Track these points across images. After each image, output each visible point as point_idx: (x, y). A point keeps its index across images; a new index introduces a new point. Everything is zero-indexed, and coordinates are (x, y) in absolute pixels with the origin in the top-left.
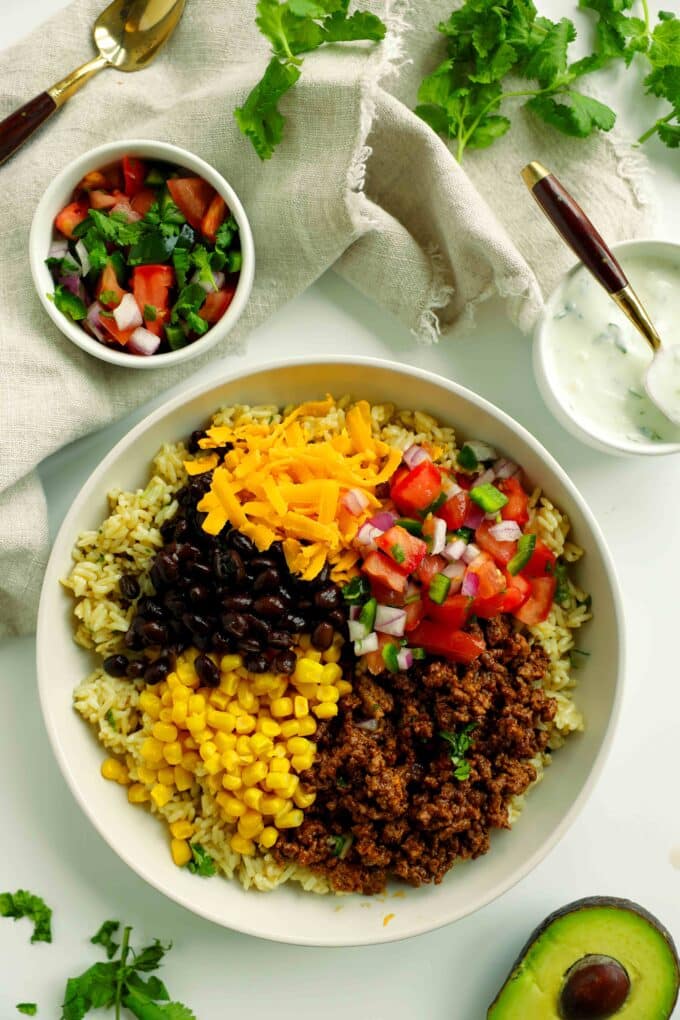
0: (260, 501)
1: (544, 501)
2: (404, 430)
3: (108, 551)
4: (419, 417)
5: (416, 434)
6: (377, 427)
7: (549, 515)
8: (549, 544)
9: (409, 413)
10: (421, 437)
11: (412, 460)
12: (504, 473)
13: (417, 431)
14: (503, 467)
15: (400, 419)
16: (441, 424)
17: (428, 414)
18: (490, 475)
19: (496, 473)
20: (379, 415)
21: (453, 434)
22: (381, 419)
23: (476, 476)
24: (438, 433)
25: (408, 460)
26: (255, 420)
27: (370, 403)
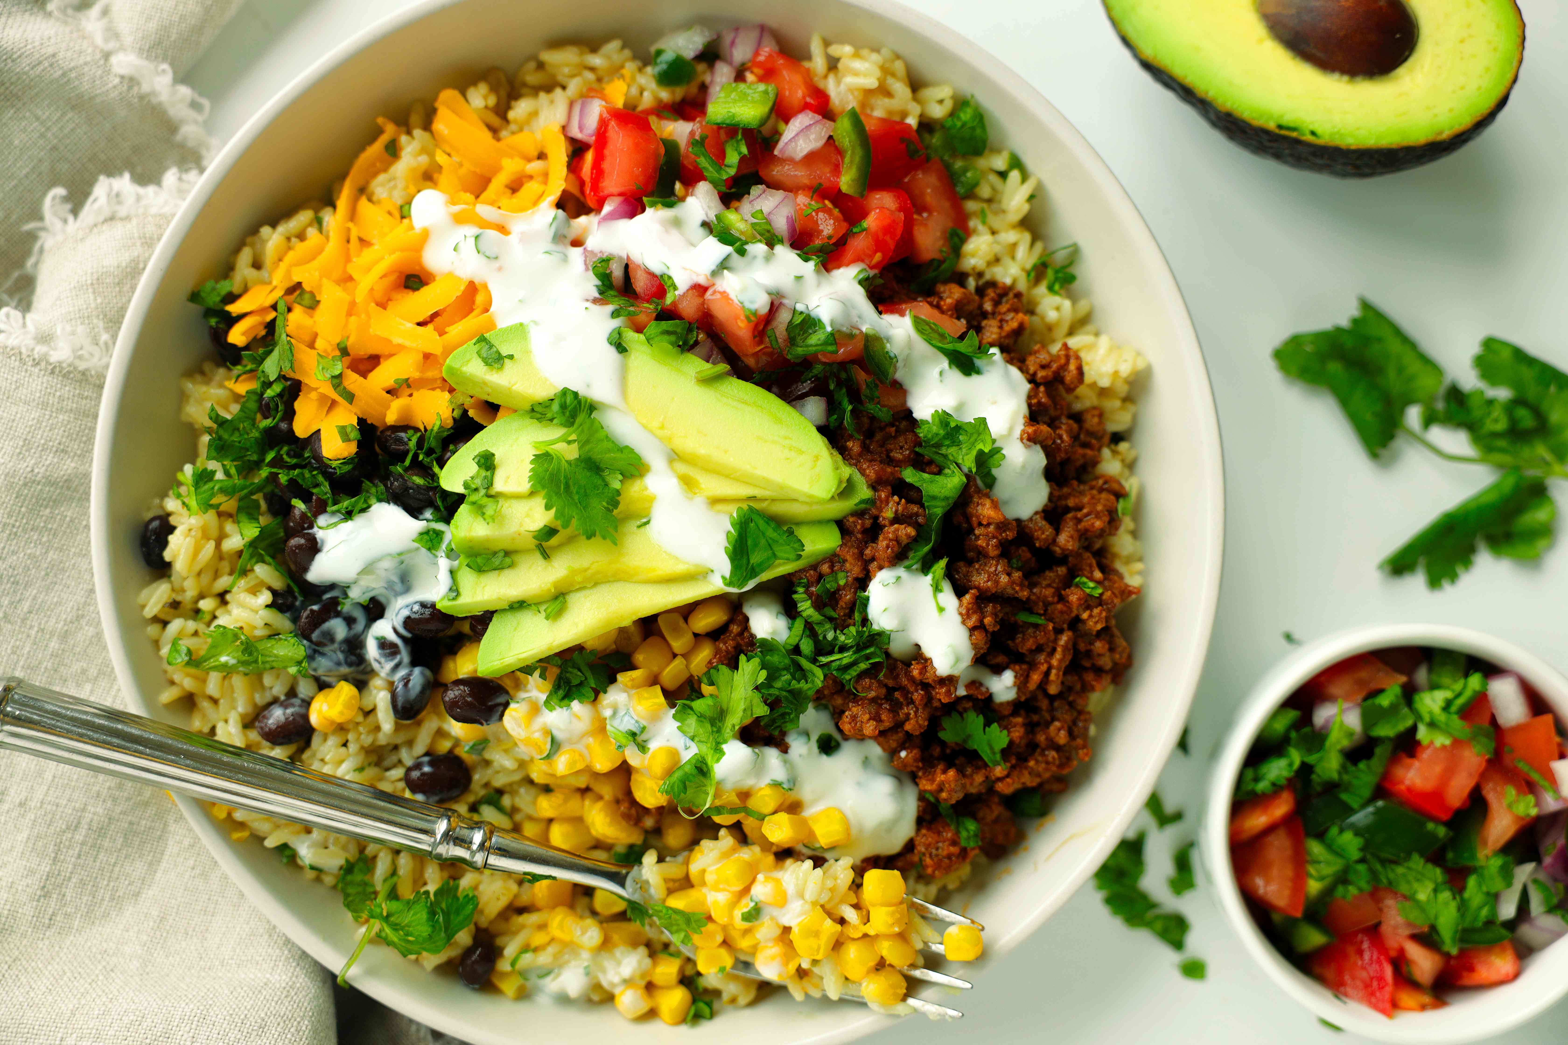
0: (391, 355)
1: (835, 50)
2: (542, 95)
3: (202, 596)
4: (552, 57)
5: (564, 88)
6: (495, 121)
7: (858, 65)
8: (890, 113)
9: (532, 65)
10: (574, 86)
11: (581, 128)
12: (741, 53)
13: (564, 83)
14: (733, 43)
15: (525, 85)
16: (592, 44)
17: (558, 43)
18: (723, 73)
19: (730, 63)
20: (485, 98)
21: (624, 47)
22: (492, 101)
23: (704, 88)
24: (596, 60)
25: (576, 133)
26: (294, 240)
27: (455, 87)
